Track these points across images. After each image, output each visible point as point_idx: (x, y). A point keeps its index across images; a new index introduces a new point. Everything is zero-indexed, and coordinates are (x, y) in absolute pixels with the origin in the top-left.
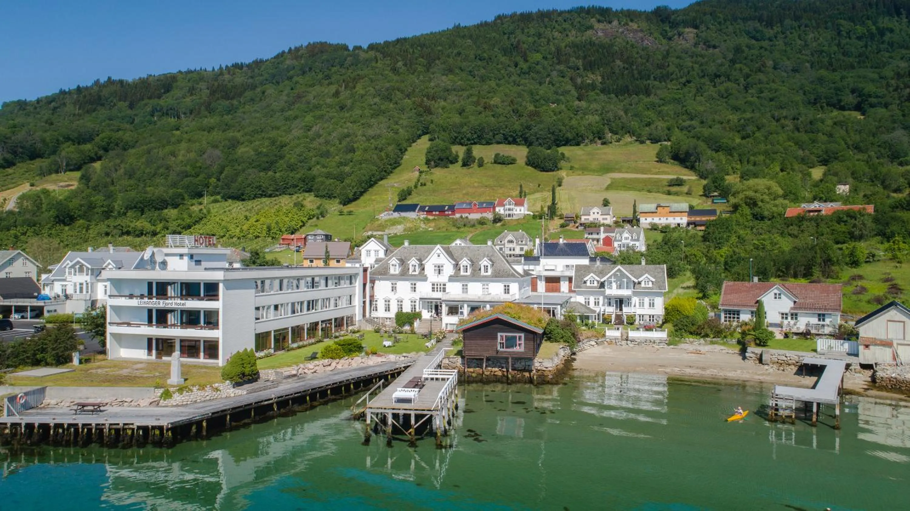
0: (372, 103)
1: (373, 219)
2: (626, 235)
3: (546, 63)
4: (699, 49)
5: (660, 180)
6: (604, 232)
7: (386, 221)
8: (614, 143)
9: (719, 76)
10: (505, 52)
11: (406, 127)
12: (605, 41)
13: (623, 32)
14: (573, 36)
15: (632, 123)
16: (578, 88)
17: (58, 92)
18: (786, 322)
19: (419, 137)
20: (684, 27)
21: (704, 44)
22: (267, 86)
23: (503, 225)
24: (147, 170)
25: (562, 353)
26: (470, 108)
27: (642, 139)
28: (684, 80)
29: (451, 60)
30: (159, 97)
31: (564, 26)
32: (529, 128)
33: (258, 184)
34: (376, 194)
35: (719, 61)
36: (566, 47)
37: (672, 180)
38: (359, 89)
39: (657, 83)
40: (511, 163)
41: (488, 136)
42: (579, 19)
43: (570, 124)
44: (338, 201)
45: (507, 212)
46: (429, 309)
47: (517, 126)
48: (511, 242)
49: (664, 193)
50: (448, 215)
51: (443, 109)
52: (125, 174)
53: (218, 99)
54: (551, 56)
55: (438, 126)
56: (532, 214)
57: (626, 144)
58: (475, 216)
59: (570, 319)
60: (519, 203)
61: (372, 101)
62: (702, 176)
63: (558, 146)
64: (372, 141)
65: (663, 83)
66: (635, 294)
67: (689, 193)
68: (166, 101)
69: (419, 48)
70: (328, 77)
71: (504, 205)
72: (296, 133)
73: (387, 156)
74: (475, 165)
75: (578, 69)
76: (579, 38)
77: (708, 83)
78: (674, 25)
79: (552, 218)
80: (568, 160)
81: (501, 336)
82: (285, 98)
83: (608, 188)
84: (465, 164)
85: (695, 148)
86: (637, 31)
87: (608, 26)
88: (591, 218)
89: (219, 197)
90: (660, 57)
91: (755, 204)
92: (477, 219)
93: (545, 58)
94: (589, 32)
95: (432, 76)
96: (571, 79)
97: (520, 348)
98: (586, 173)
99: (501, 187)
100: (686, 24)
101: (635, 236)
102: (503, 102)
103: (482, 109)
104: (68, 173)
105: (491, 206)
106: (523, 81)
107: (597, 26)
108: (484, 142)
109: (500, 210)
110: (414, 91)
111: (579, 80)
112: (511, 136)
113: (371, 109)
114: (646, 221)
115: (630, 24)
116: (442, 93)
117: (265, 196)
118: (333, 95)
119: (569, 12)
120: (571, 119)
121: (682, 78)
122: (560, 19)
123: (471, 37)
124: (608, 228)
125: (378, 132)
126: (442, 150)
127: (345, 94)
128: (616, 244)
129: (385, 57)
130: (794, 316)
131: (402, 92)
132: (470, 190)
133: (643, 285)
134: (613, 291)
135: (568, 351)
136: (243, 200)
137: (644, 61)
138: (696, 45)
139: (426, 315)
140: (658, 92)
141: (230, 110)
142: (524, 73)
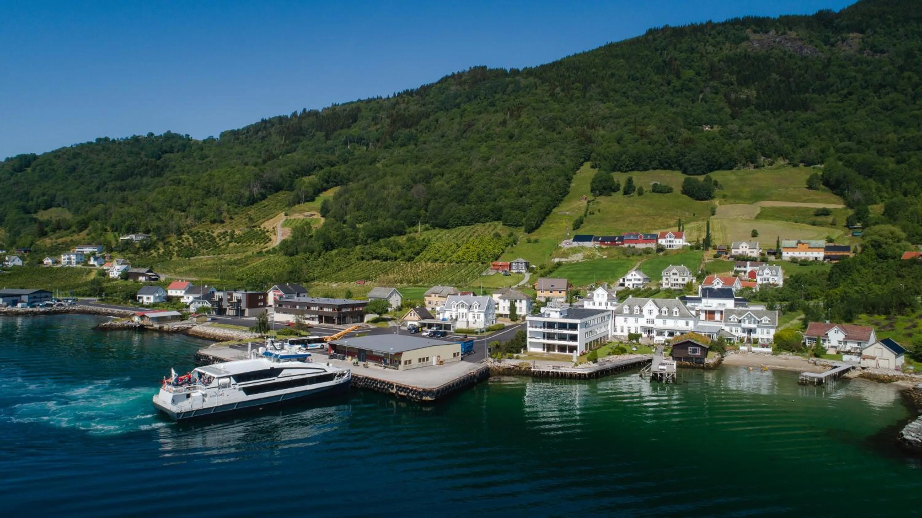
0: (538, 133)
1: (557, 248)
2: (767, 271)
3: (698, 78)
4: (865, 55)
5: (808, 209)
6: (751, 266)
7: (568, 250)
8: (766, 166)
9: (884, 86)
10: (659, 70)
11: (571, 156)
12: (760, 54)
13: (781, 42)
14: (727, 50)
15: (786, 146)
16: (732, 104)
17: (260, 121)
18: (841, 346)
19: (582, 164)
20: (849, 33)
21: (871, 50)
22: (438, 114)
23: (665, 254)
24: (371, 204)
25: (717, 357)
26: (628, 137)
27: (796, 162)
28: (845, 91)
29: (605, 83)
30: (349, 127)
31: (717, 39)
32: (683, 155)
33: (459, 215)
34: (552, 223)
35: (886, 69)
36: (719, 61)
37: (819, 210)
38: (524, 118)
39: (815, 95)
40: (668, 192)
41: (645, 163)
42: (733, 31)
43: (723, 150)
44: (523, 229)
45: (669, 244)
46: (645, 332)
47: (672, 153)
48: (675, 274)
49: (809, 223)
50: (618, 245)
51: (603, 137)
52: (355, 206)
53: (399, 128)
54: (705, 72)
55: (599, 154)
56: (689, 244)
57: (778, 168)
58: (641, 246)
59: (721, 340)
60: (678, 236)
61: (536, 131)
62: (850, 205)
63: (711, 170)
64: (543, 172)
65: (822, 96)
66: (759, 327)
67: (833, 224)
68: (355, 131)
69: (574, 71)
70: (493, 104)
71: (665, 238)
72: (478, 164)
73: (558, 186)
74: (635, 194)
75: (732, 84)
76: (733, 51)
77: (873, 94)
78: (838, 30)
79: (707, 249)
80: (721, 187)
81: (690, 349)
82: (457, 127)
83: (758, 217)
84: (626, 193)
85: (845, 177)
86: (795, 39)
87: (765, 36)
88: (740, 251)
89: (427, 225)
90: (820, 67)
91: (880, 246)
92: (643, 249)
93: (698, 74)
94: (744, 44)
95: (590, 104)
96: (725, 96)
97: (698, 354)
98: (737, 201)
99: (661, 216)
100: (851, 29)
101: (774, 272)
102: (659, 128)
103: (639, 137)
104: (306, 203)
105: (655, 238)
106: (676, 100)
107: (753, 36)
108: (641, 168)
109: (662, 242)
110: (575, 120)
111: (733, 96)
112: (667, 162)
113: (537, 139)
114: (787, 255)
115: (789, 32)
116: (600, 121)
117: (464, 225)
118: (500, 124)
119: (724, 24)
120: (724, 145)
121: (843, 89)
122: (713, 32)
123: (623, 56)
124: (753, 260)
125: (548, 163)
126: (606, 180)
127: (511, 124)
128: (759, 278)
129: (543, 83)
130: (845, 343)
131: (564, 121)
132: (634, 219)
133: (763, 322)
134: (747, 325)
135: (720, 356)
136: (448, 228)
137: (803, 72)
138: (861, 51)
139: (645, 335)
140: (817, 106)
141: (412, 138)
142: (677, 91)
